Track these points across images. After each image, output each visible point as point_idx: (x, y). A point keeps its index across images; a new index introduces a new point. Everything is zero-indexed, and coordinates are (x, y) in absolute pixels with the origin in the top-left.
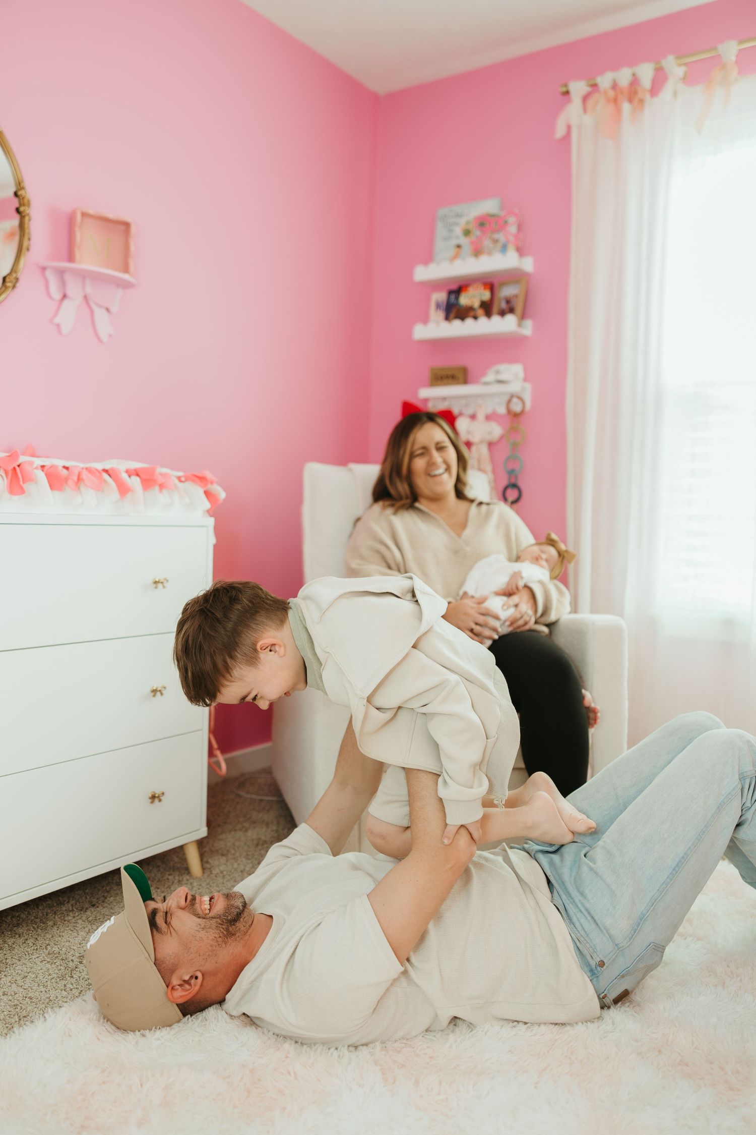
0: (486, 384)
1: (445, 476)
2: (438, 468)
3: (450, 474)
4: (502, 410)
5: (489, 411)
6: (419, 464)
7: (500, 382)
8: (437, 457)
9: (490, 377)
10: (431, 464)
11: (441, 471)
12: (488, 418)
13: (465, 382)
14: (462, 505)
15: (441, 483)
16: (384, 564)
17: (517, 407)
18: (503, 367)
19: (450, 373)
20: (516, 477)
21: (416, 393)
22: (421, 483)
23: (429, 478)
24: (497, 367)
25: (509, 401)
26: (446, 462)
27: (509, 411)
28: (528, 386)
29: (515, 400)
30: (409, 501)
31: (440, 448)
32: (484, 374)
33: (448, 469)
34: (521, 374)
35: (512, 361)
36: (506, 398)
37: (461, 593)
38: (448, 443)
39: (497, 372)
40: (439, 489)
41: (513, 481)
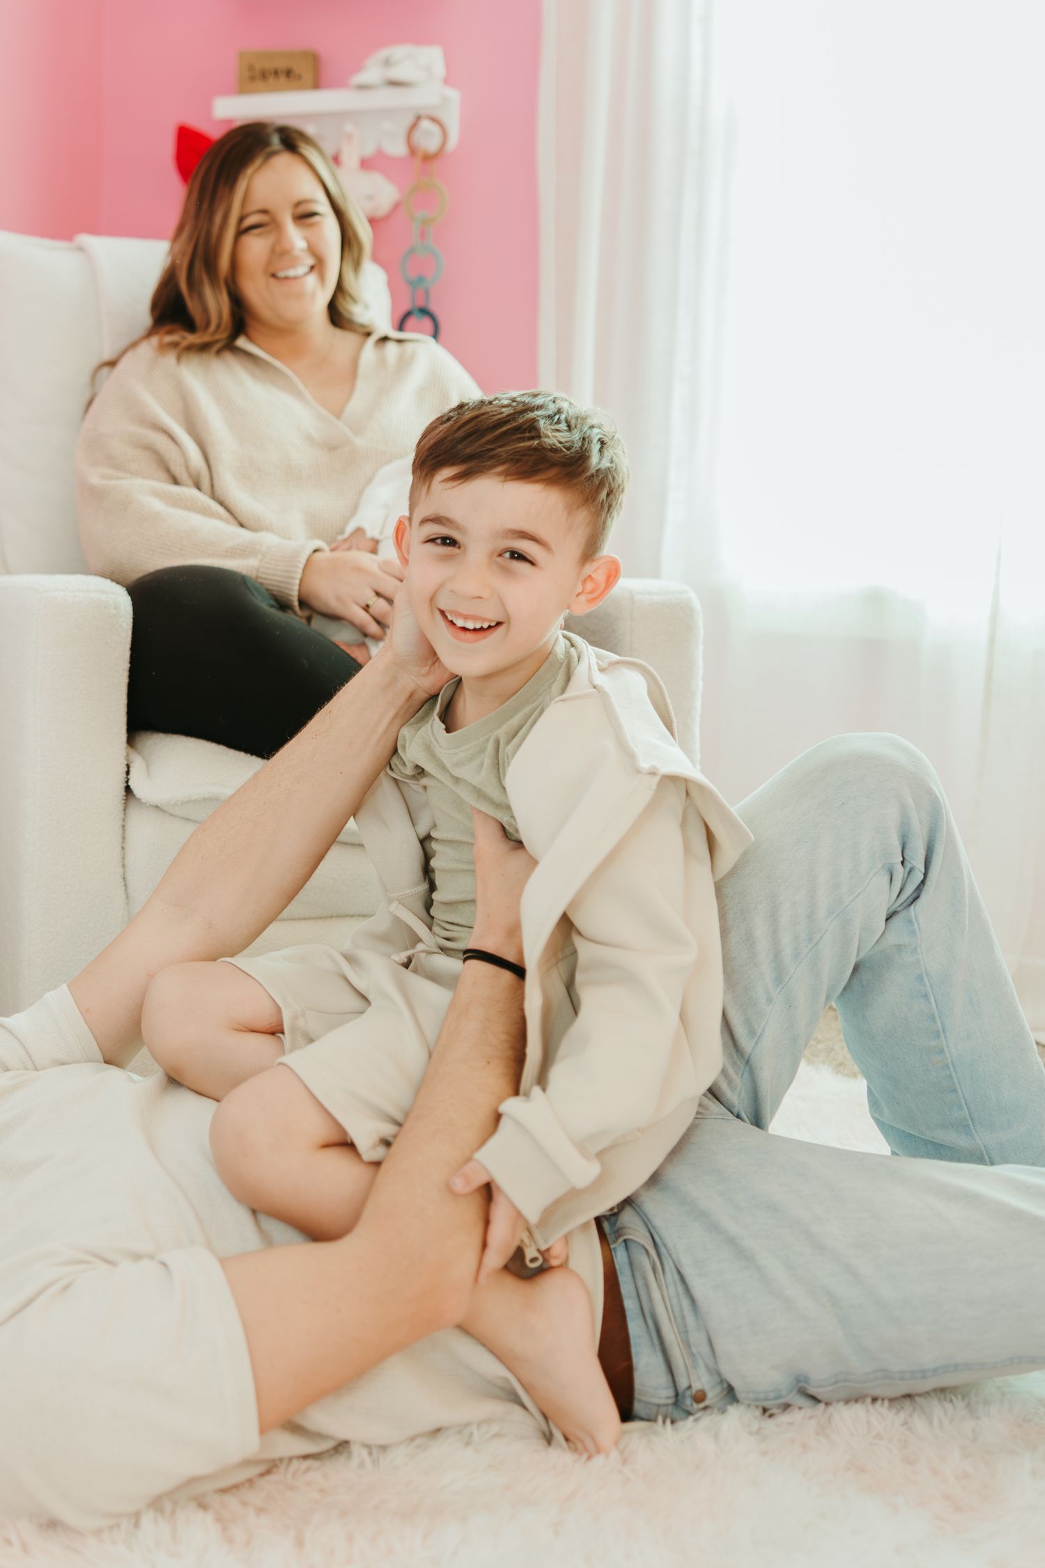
0: (362, 87)
1: (311, 281)
2: (294, 262)
3: (322, 278)
4: (397, 148)
5: (369, 150)
6: (255, 248)
7: (394, 84)
8: (296, 238)
9: (372, 73)
10: (280, 253)
11: (301, 270)
12: (366, 164)
13: (316, 84)
14: (343, 341)
15: (300, 295)
16: (163, 475)
17: (429, 139)
18: (399, 52)
19: (281, 64)
20: (427, 293)
21: (208, 108)
22: (255, 290)
23: (272, 281)
24: (384, 53)
25: (414, 126)
26: (313, 251)
27: (413, 151)
28: (453, 94)
29: (426, 125)
30: (223, 335)
31: (304, 216)
32: (358, 67)
33: (318, 266)
34: (439, 69)
35: (420, 39)
36: (409, 120)
37: (350, 529)
38: (323, 207)
39: (387, 63)
40: (290, 310)
41: (421, 303)
